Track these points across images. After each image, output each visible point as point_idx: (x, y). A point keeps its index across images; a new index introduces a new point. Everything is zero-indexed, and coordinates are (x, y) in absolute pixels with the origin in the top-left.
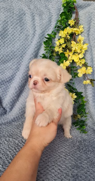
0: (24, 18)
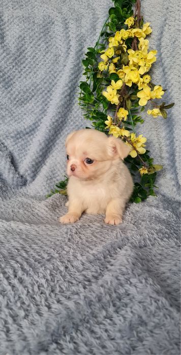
0: (51, 29)
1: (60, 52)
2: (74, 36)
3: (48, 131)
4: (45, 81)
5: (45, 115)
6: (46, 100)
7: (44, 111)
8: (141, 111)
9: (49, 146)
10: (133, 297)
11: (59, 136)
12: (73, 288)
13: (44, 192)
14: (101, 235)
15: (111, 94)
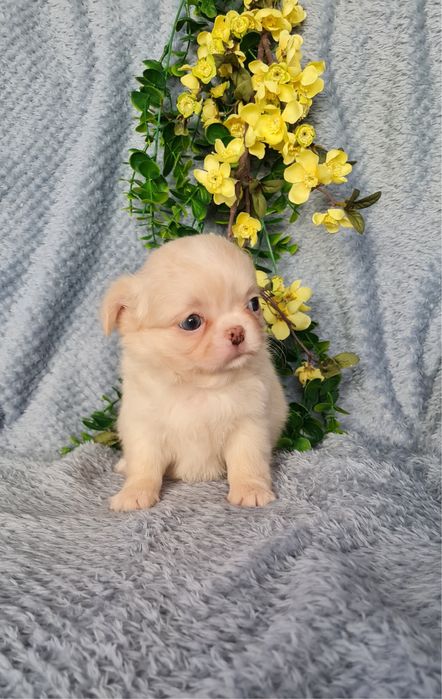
0: (42, 16)
1: (69, 76)
2: (105, 32)
3: (50, 283)
4: (33, 152)
5: (40, 243)
6: (39, 202)
7: (35, 234)
8: (291, 221)
9: (57, 323)
10: (364, 670)
11: (80, 295)
12: (195, 661)
13: (52, 442)
14: (231, 530)
15: (215, 176)
